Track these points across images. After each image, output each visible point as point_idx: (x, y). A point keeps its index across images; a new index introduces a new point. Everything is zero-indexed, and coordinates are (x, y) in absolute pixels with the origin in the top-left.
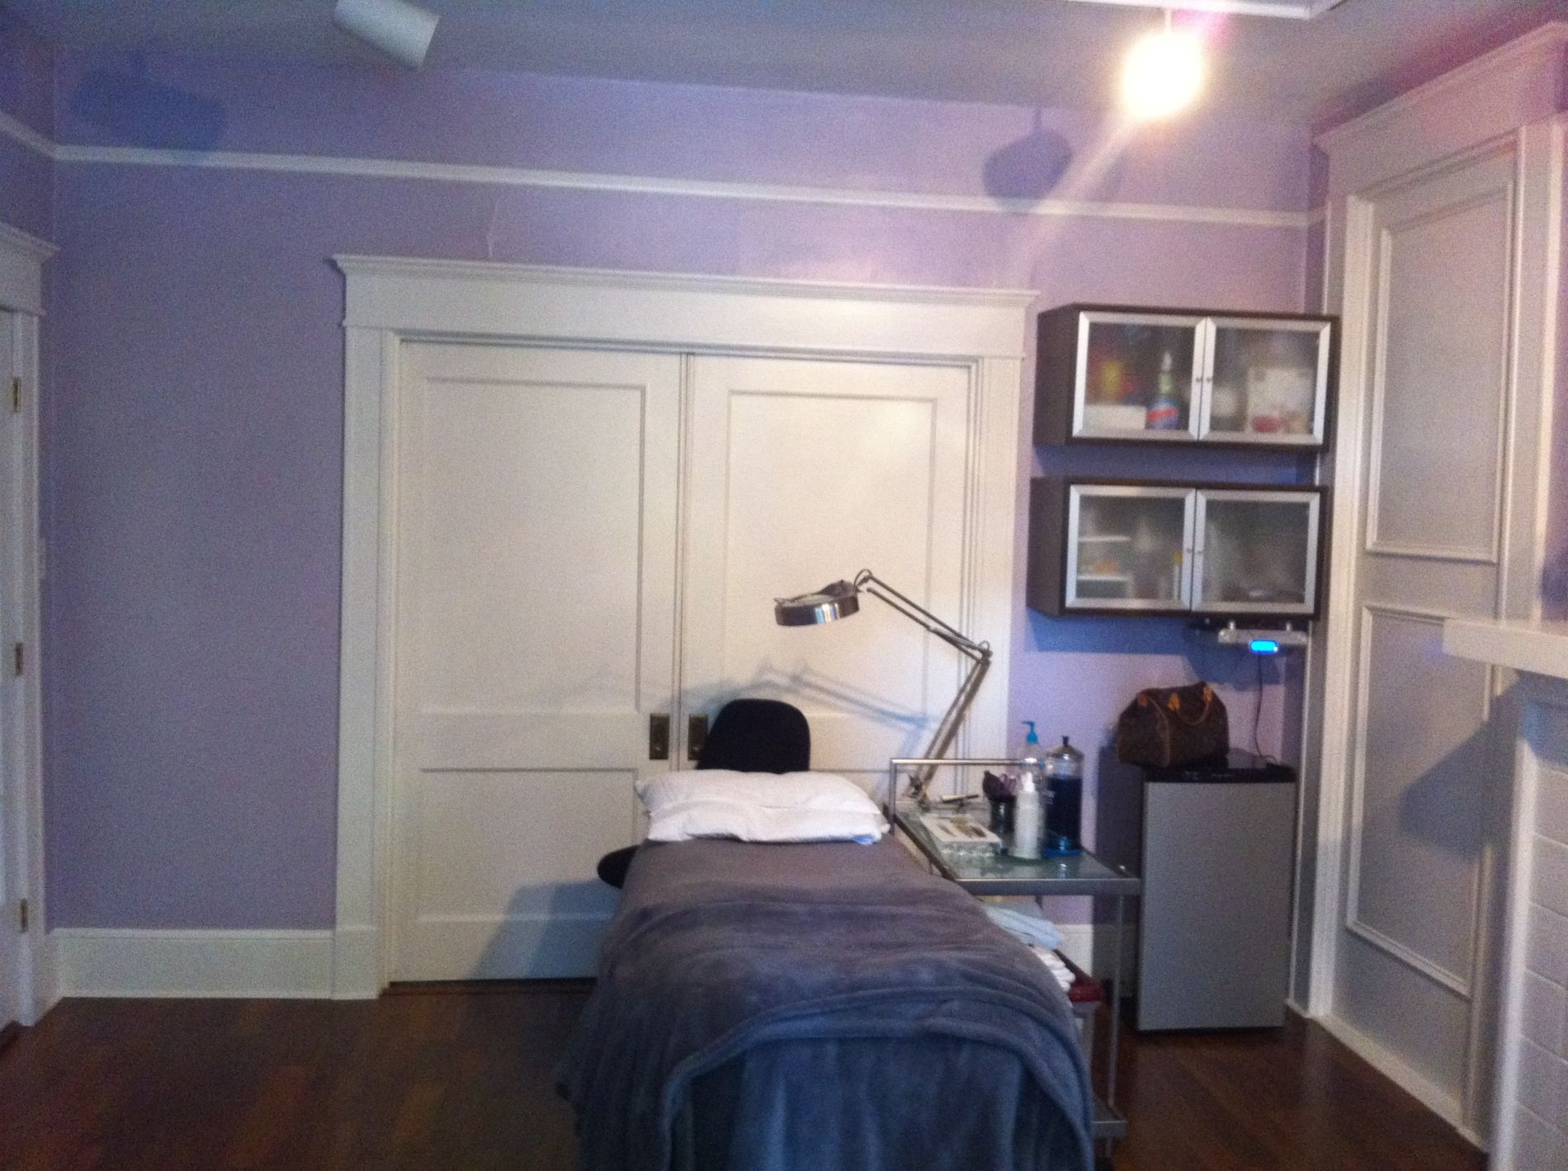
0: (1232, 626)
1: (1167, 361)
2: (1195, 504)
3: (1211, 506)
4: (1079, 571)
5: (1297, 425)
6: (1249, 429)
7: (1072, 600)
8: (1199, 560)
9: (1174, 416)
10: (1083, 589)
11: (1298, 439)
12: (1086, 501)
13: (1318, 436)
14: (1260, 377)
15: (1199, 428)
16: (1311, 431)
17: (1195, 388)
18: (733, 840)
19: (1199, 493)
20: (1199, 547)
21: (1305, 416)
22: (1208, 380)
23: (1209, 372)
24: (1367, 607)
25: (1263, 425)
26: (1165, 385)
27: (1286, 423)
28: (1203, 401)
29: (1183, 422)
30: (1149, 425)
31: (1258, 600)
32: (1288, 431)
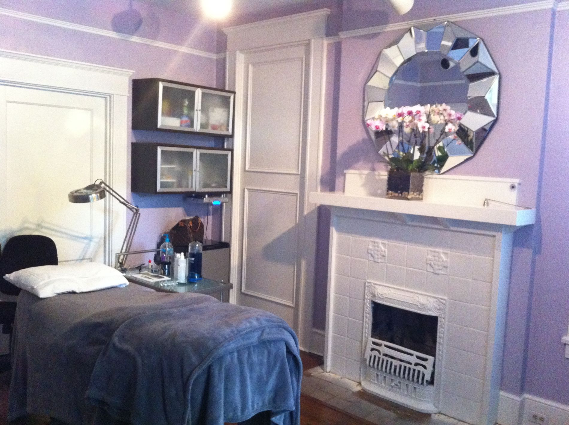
0: (207, 196)
1: (186, 103)
2: (196, 154)
3: (201, 155)
4: (161, 178)
5: (224, 128)
6: (210, 128)
7: (159, 189)
8: (198, 173)
9: (189, 123)
10: (163, 185)
11: (224, 133)
12: (163, 152)
13: (230, 132)
14: (213, 111)
15: (197, 128)
16: (228, 130)
17: (196, 112)
18: (74, 293)
19: (197, 150)
20: (198, 169)
21: (225, 124)
22: (200, 110)
23: (200, 108)
24: (247, 189)
25: (214, 128)
26: (186, 111)
27: (220, 126)
28: (198, 118)
29: (192, 125)
30: (181, 126)
31: (214, 187)
32: (221, 130)
